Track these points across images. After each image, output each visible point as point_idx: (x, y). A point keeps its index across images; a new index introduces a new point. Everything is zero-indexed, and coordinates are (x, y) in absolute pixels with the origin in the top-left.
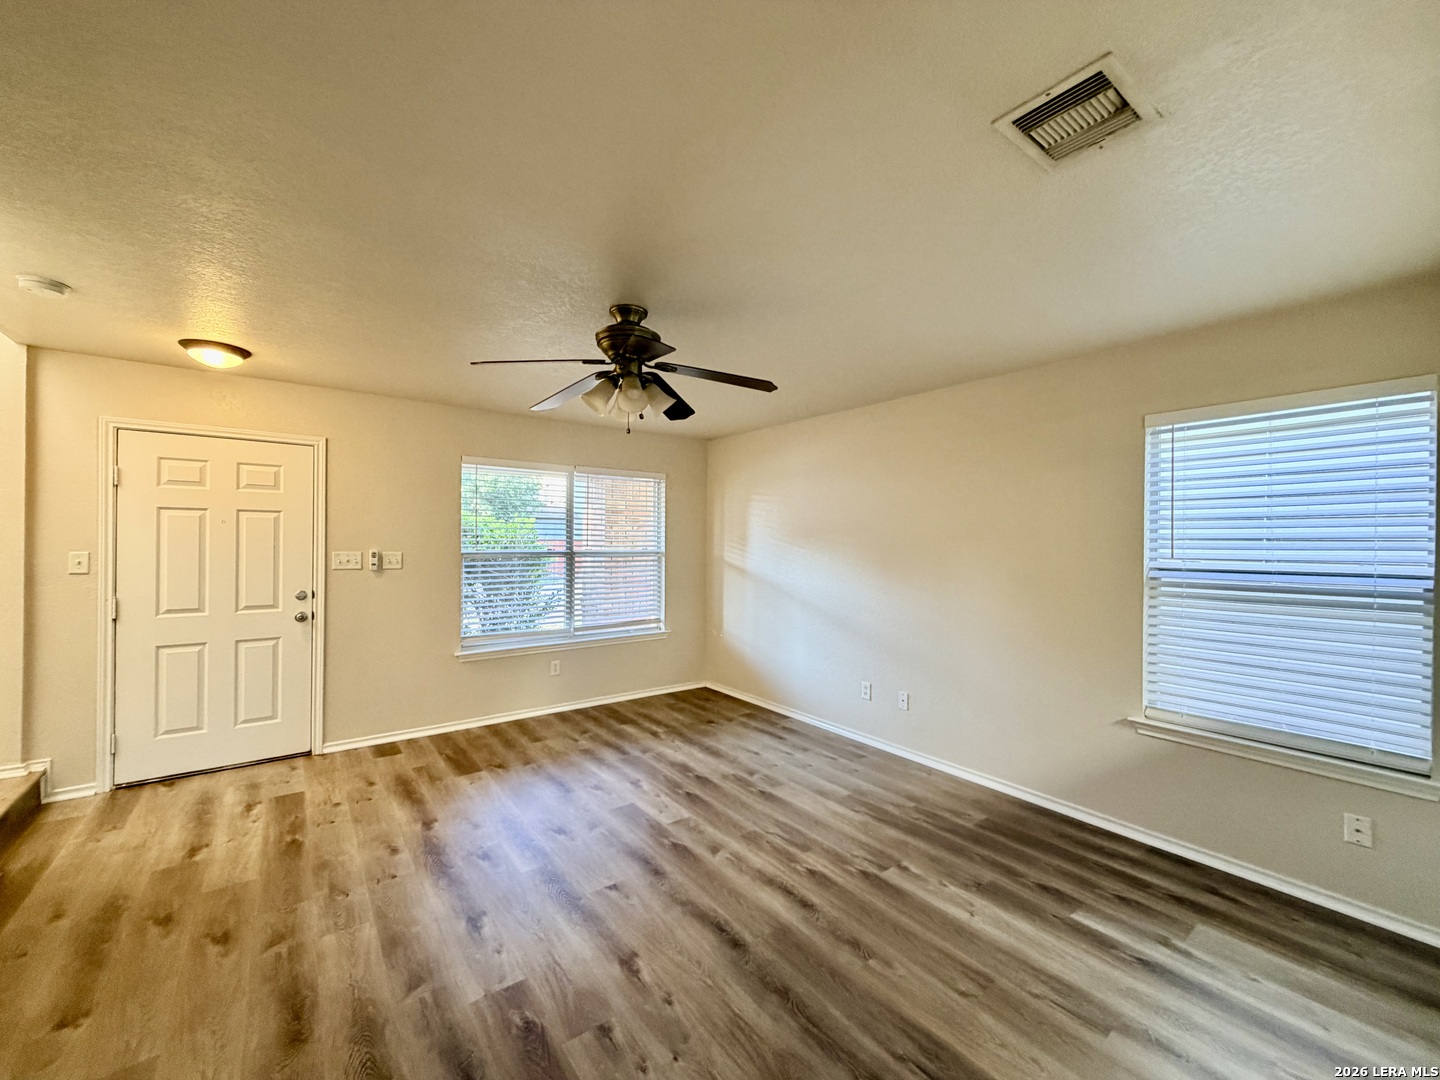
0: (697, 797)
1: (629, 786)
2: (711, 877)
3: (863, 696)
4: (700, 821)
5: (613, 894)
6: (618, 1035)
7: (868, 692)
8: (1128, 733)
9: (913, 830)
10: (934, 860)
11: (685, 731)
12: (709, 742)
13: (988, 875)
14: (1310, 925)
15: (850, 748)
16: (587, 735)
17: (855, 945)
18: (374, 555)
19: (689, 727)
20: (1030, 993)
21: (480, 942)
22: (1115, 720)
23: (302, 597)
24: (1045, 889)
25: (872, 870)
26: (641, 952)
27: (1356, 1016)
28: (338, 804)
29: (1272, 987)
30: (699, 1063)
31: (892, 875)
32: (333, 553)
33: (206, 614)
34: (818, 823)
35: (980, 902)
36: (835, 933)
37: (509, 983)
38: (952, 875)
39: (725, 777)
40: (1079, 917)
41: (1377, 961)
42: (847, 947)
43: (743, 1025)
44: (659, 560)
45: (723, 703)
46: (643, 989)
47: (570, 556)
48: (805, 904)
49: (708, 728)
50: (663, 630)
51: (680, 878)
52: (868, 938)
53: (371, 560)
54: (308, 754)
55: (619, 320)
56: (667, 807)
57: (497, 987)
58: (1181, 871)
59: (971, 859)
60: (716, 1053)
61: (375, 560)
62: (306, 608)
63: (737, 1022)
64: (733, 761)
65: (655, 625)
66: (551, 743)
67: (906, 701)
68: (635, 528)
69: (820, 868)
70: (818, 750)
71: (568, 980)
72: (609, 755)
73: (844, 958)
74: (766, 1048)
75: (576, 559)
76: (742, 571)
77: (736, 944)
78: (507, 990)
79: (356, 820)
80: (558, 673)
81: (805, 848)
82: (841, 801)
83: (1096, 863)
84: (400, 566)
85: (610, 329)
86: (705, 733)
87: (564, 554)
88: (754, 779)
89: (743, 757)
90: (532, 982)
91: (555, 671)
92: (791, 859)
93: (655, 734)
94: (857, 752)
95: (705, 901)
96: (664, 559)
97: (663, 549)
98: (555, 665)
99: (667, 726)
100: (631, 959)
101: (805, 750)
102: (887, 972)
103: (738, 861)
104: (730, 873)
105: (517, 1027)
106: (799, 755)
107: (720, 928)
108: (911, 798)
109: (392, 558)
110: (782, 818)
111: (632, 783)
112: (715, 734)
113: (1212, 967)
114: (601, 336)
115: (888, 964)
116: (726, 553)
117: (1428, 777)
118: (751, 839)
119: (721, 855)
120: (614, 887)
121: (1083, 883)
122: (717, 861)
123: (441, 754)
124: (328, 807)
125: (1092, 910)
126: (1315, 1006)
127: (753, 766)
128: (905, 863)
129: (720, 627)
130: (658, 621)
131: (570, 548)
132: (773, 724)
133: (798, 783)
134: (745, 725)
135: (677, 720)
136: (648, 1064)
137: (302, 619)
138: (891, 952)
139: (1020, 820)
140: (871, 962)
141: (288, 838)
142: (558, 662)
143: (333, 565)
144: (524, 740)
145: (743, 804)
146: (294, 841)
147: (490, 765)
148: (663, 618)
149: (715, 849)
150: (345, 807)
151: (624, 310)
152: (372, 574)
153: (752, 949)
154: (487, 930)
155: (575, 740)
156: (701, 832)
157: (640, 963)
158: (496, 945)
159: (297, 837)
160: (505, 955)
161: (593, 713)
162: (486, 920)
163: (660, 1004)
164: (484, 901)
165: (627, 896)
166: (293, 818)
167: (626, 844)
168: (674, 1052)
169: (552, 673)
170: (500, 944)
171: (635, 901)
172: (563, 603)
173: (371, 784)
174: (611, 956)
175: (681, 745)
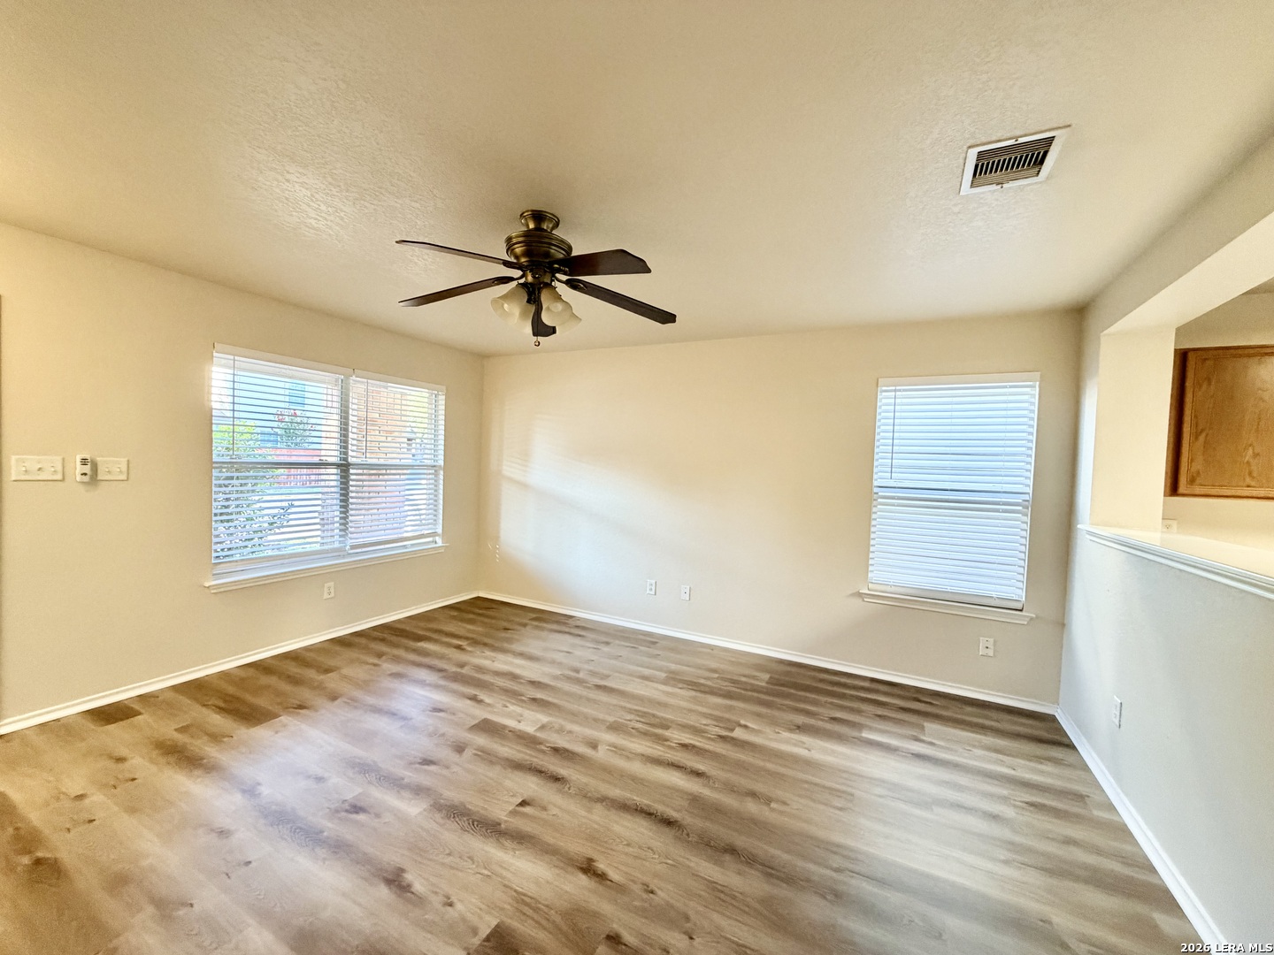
0: (542, 700)
1: (469, 702)
2: (607, 771)
3: (648, 591)
4: (561, 721)
5: (527, 810)
6: (628, 937)
7: (653, 588)
8: (858, 601)
9: (728, 695)
10: (759, 715)
11: (487, 640)
12: (516, 647)
13: (801, 719)
14: (969, 709)
15: (641, 637)
16: (384, 657)
17: (753, 795)
18: (84, 462)
19: (486, 635)
20: (876, 795)
21: (419, 901)
22: (851, 592)
24: (834, 719)
25: (724, 733)
26: (592, 854)
27: (1024, 759)
28: (80, 797)
29: (977, 752)
30: (710, 933)
31: (738, 733)
32: (14, 458)
34: (665, 705)
35: (807, 739)
36: (731, 789)
37: (485, 931)
38: (774, 722)
39: (556, 678)
40: (866, 734)
41: (1007, 723)
42: (749, 799)
43: (719, 887)
44: (436, 474)
45: (508, 610)
46: (620, 889)
47: (344, 467)
48: (698, 774)
49: (503, 634)
50: (440, 543)
51: (584, 779)
52: (759, 787)
53: (80, 469)
55: (532, 226)
56: (521, 715)
57: (476, 941)
58: (896, 691)
59: (779, 709)
60: (715, 916)
61: (87, 469)
63: (713, 886)
64: (553, 662)
65: (431, 539)
66: (345, 671)
67: (688, 593)
68: (389, 439)
69: (687, 741)
70: (617, 642)
71: (547, 906)
72: (423, 674)
73: (751, 807)
74: (751, 899)
75: (352, 471)
76: (524, 486)
77: (668, 823)
78: (487, 939)
79: (132, 810)
80: (332, 595)
81: (667, 727)
82: (665, 682)
83: (852, 696)
84: (124, 477)
85: (528, 234)
86: (509, 640)
87: (338, 466)
88: (581, 675)
89: (559, 657)
90: (514, 924)
91: (329, 593)
92: (661, 740)
93: (459, 647)
94: (651, 640)
95: (615, 792)
96: (442, 472)
97: (441, 463)
98: (329, 588)
99: (467, 638)
100: (590, 865)
101: (607, 643)
102: (788, 809)
103: (617, 750)
104: (621, 763)
106: (606, 649)
107: (648, 814)
108: (714, 671)
109: (112, 466)
110: (628, 706)
111: (470, 699)
112: (518, 640)
113: (948, 749)
114: (514, 241)
115: (785, 803)
116: (504, 467)
117: (1021, 610)
118: (615, 728)
119: (602, 749)
120: (523, 803)
121: (852, 710)
122: (602, 755)
123: (205, 706)
124: (67, 804)
125: (871, 729)
126: (1001, 757)
127: (577, 664)
128: (743, 722)
129: (497, 538)
130: (434, 534)
131: (346, 459)
132: (565, 624)
133: (620, 672)
134: (537, 627)
135: (469, 631)
138: (779, 793)
139: (788, 673)
140: (773, 805)
141: (26, 860)
142: (332, 584)
143: (14, 474)
144: (311, 674)
145: (588, 700)
146: (38, 862)
147: (287, 708)
148: (439, 530)
149: (594, 745)
150: (97, 798)
151: (538, 216)
152: (82, 488)
153: (685, 823)
154: (418, 887)
155: (375, 665)
156: (570, 732)
157: (601, 865)
158: (441, 898)
159: (40, 854)
160: (459, 906)
161: (376, 634)
162: (409, 877)
163: (645, 896)
164: (392, 857)
165: (544, 809)
166: (10, 830)
167: (507, 759)
168: (685, 933)
169: (326, 596)
170: (444, 896)
171: (555, 811)
172: (337, 519)
173: (120, 760)
174: (570, 869)
175: (493, 654)
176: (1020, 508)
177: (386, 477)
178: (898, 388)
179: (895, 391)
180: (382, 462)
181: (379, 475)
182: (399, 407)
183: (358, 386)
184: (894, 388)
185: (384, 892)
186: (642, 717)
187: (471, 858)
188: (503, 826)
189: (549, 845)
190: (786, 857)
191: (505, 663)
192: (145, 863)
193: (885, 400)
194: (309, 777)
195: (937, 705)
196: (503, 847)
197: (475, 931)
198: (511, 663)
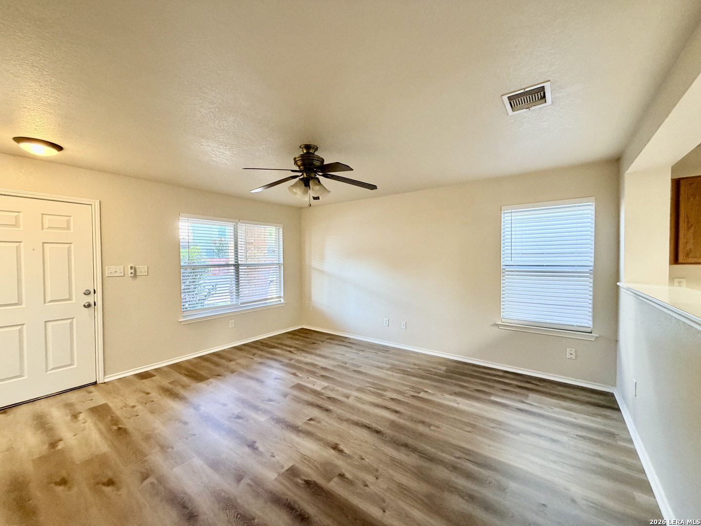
0: (326, 376)
1: (292, 376)
2: (352, 408)
3: (385, 324)
4: (333, 386)
5: (312, 422)
6: (348, 475)
7: (387, 323)
8: (495, 329)
9: (422, 377)
10: (435, 387)
11: (304, 349)
12: (318, 352)
13: (458, 389)
14: (560, 388)
15: (381, 348)
16: (256, 356)
17: (423, 422)
18: (131, 268)
19: (305, 346)
20: (489, 426)
21: (261, 454)
22: (492, 324)
23: (87, 293)
24: (478, 391)
25: (415, 394)
26: (338, 442)
27: (585, 414)
28: (134, 407)
29: (557, 409)
30: (387, 478)
31: (422, 395)
32: (106, 267)
33: (23, 306)
34: (384, 380)
35: (459, 399)
36: (412, 419)
37: (286, 468)
38: (443, 391)
39: (335, 366)
40: (493, 398)
41: (582, 396)
42: (420, 424)
44: (280, 268)
45: (315, 334)
46: (348, 456)
47: (237, 266)
48: (396, 412)
49: (313, 346)
50: (283, 301)
51: (340, 411)
52: (427, 420)
53: (130, 271)
54: (95, 383)
55: (305, 151)
56: (315, 382)
57: (283, 470)
58: (519, 378)
59: (448, 384)
60: (391, 472)
61: (132, 271)
62: (90, 299)
63: (393, 460)
64: (334, 359)
65: (278, 299)
66: (238, 361)
67: (405, 325)
68: (259, 251)
69: (394, 397)
70: (368, 350)
71: (314, 460)
72: (272, 363)
73: (421, 428)
74: (410, 466)
75: (240, 268)
76: (322, 272)
77: (378, 432)
78: (287, 470)
79: (152, 412)
80: (233, 326)
81: (385, 390)
82: (388, 369)
83: (491, 379)
84: (146, 274)
85: (302, 156)
86: (316, 349)
87: (234, 265)
88: (347, 365)
89: (338, 357)
90: (297, 465)
91: (232, 326)
92: (380, 396)
93: (290, 352)
94: (385, 350)
95: (355, 418)
96: (282, 267)
97: (282, 262)
98: (232, 323)
99: (295, 347)
100: (336, 446)
101: (363, 351)
102: (439, 430)
103: (358, 399)
104: (359, 405)
105: (302, 483)
106: (361, 353)
107: (368, 427)
108: (415, 364)
109: (142, 269)
110: (368, 380)
111: (293, 374)
112: (320, 349)
113: (540, 407)
114: (297, 159)
115: (438, 427)
116: (312, 263)
117: (591, 333)
118: (359, 390)
119: (351, 399)
120: (311, 419)
121: (489, 386)
122: (351, 401)
123: (180, 374)
124: (129, 409)
125: (497, 396)
126: (570, 413)
127: (345, 360)
128: (426, 390)
129: (310, 299)
130: (280, 297)
131: (237, 262)
132: (343, 341)
133: (367, 365)
134: (330, 343)
135: (296, 344)
136: (367, 483)
137: (89, 306)
138: (438, 423)
139: (456, 367)
140: (432, 428)
141: (115, 428)
142: (233, 321)
143: (107, 274)
144: (223, 362)
145: (349, 377)
146: (120, 429)
147: (213, 376)
148: (282, 295)
149: (348, 397)
150: (139, 407)
151: (308, 147)
152: (130, 279)
153: (384, 432)
154: (261, 449)
155: (251, 358)
156: (338, 390)
157: (341, 447)
158: (270, 454)
159: (120, 426)
160: (277, 457)
161: (253, 345)
162: (257, 445)
163: (360, 460)
164: (251, 437)
165: (319, 422)
166: (109, 417)
167: (306, 401)
168: (375, 476)
169: (230, 327)
170: (271, 453)
171: (325, 423)
172: (234, 290)
173: (148, 393)
174: (327, 447)
175: (306, 355)
176: (588, 274)
177: (258, 270)
178: (513, 211)
179: (511, 212)
180: (256, 262)
181: (255, 269)
182: (263, 236)
183: (242, 228)
184: (510, 211)
185: (247, 450)
186: (374, 385)
187: (285, 440)
188: (300, 428)
189: (320, 437)
190: (433, 450)
191: (311, 359)
192: (157, 432)
193: (506, 218)
194: (220, 404)
195: (541, 386)
196: (299, 436)
197: (283, 467)
198: (314, 359)
